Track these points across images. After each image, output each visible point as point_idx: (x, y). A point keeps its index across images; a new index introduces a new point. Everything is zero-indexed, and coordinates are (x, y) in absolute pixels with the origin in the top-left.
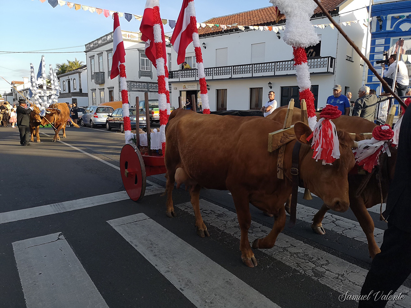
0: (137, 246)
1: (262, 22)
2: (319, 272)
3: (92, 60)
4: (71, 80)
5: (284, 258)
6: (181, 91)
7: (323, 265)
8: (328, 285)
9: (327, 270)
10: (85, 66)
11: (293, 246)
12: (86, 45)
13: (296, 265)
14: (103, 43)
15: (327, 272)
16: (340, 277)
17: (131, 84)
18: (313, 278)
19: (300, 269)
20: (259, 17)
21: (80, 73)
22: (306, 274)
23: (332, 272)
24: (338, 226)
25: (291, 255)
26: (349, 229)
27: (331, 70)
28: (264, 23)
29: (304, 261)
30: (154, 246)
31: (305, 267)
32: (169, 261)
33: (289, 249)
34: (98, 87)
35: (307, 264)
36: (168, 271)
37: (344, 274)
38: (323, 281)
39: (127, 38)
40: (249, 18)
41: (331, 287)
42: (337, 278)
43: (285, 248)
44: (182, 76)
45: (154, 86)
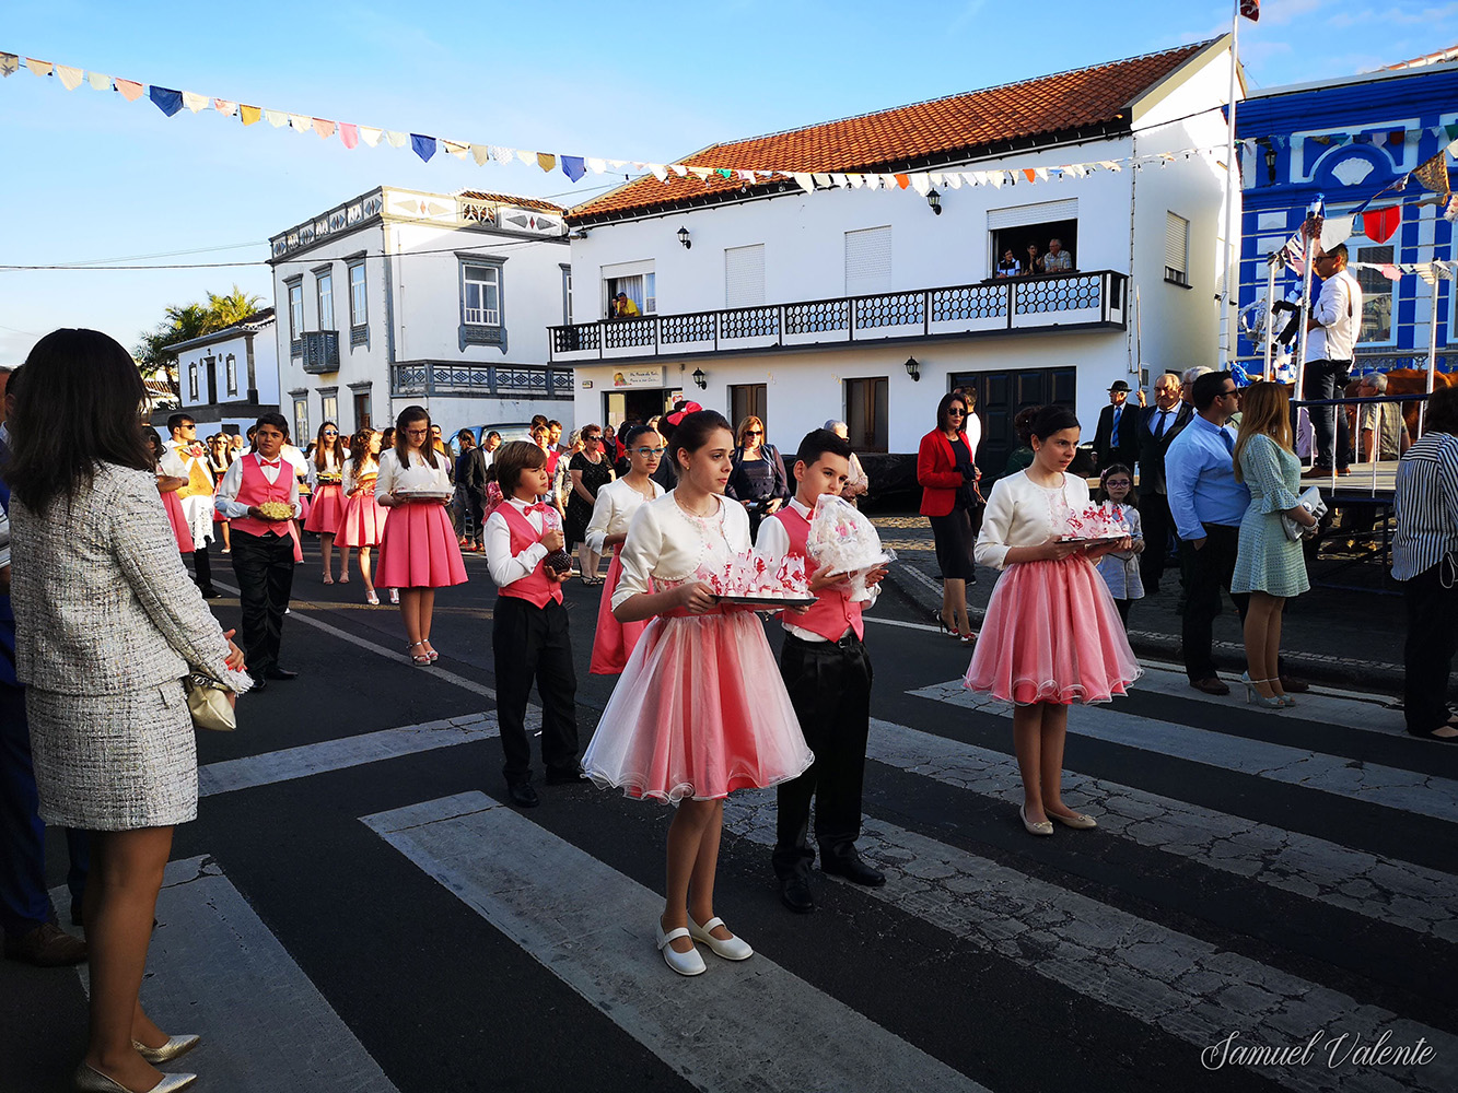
0: (461, 889)
1: (878, 159)
2: (1039, 944)
3: (296, 292)
4: (217, 360)
5: (933, 910)
6: (606, 394)
7: (1053, 924)
8: (1061, 981)
9: (1063, 939)
10: (270, 311)
11: (964, 873)
12: (272, 240)
13: (969, 928)
14: (332, 231)
15: (1064, 945)
16: (1103, 958)
17: (432, 370)
18: (1018, 961)
19: (980, 938)
20: (868, 141)
21: (249, 335)
22: (997, 951)
23: (1078, 945)
24: (1114, 812)
25: (956, 900)
26: (1148, 820)
27: (1115, 316)
28: (886, 161)
29: (994, 915)
30: (518, 886)
31: (997, 932)
32: (564, 928)
33: (951, 884)
34: (314, 382)
35: (1004, 923)
36: (563, 957)
37: (1115, 949)
38: (1046, 970)
39: (419, 214)
40: (834, 146)
41: (1072, 985)
42: (1094, 960)
43: (938, 880)
44: (611, 343)
45: (512, 378)
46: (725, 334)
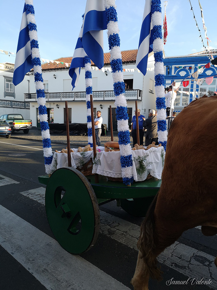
2: (112, 231)
6: (37, 109)
7: (116, 226)
8: (116, 239)
15: (117, 231)
16: (124, 233)
18: (108, 235)
19: (100, 230)
22: (103, 233)
23: (120, 231)
27: (140, 98)
31: (104, 229)
32: (6, 234)
35: (106, 226)
36: (4, 241)
37: (127, 231)
38: (113, 237)
45: (16, 104)
46: (63, 97)
